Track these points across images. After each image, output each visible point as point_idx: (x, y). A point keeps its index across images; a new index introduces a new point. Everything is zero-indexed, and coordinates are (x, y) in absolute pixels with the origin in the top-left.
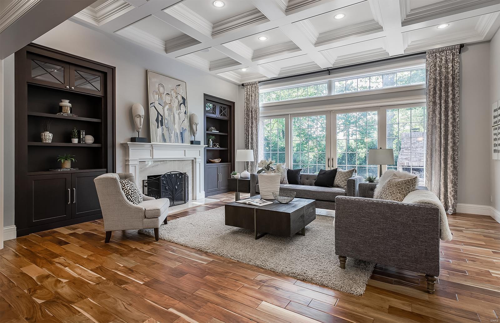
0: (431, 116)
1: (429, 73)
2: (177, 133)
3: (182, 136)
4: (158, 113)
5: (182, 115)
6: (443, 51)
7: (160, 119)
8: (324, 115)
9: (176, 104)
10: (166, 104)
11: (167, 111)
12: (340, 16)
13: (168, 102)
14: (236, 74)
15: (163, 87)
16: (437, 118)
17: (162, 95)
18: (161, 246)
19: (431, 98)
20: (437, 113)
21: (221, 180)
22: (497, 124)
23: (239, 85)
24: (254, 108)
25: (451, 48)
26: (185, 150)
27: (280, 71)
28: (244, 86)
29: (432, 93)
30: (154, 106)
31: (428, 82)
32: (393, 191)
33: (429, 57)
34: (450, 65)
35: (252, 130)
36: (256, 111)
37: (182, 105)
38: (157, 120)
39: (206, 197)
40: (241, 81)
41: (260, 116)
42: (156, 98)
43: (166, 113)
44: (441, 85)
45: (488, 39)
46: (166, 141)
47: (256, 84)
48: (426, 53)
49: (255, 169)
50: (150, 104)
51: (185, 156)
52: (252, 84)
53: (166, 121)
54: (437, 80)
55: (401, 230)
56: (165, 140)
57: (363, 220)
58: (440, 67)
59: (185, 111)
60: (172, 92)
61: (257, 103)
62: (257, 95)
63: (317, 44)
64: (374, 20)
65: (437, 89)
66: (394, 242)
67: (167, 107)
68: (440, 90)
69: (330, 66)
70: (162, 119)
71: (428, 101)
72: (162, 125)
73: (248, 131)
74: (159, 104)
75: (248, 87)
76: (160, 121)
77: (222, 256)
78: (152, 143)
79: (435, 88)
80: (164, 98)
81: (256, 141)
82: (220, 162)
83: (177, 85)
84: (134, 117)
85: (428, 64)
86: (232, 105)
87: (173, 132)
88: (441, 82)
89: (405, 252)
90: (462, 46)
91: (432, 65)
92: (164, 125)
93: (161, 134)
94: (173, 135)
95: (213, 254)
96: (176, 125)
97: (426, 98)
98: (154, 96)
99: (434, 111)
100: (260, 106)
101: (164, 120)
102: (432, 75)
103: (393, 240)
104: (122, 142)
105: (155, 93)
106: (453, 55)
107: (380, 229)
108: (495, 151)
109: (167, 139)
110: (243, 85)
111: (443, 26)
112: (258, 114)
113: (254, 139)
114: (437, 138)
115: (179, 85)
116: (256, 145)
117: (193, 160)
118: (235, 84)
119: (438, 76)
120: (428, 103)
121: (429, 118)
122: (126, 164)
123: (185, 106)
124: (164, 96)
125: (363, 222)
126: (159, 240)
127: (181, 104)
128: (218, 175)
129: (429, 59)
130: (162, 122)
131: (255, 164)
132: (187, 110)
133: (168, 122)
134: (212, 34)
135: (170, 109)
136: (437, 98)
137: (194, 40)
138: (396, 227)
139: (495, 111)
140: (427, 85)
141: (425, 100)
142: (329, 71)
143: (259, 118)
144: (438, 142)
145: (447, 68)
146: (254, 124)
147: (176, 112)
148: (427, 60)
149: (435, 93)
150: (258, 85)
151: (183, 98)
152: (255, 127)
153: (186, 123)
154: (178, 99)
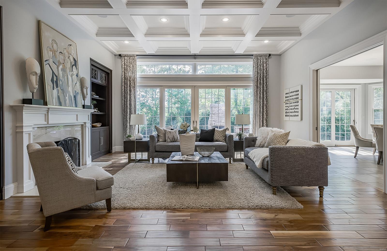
0: (255, 95)
1: (255, 68)
2: (71, 96)
3: (75, 100)
4: (53, 72)
5: (74, 77)
6: (261, 56)
7: (55, 79)
8: (190, 88)
9: (68, 65)
10: (60, 63)
11: (61, 71)
12: (226, 20)
13: (62, 61)
14: (116, 45)
15: (57, 44)
16: (259, 96)
17: (56, 53)
18: (123, 216)
19: (256, 83)
20: (259, 93)
21: (102, 143)
22: (289, 101)
23: (115, 55)
24: (132, 78)
25: (265, 55)
26: (77, 114)
27: (158, 49)
28: (121, 57)
29: (256, 81)
30: (49, 64)
31: (254, 74)
32: (279, 141)
33: (255, 59)
34: (265, 65)
35: (130, 98)
36: (134, 80)
37: (74, 67)
38: (52, 80)
39: (92, 161)
40: (117, 52)
41: (138, 85)
42: (50, 55)
43: (61, 73)
44: (260, 77)
45: (280, 54)
46: (62, 105)
47: (134, 56)
48: (253, 56)
49: (133, 132)
50: (45, 61)
51: (77, 120)
52: (129, 56)
53: (61, 83)
54: (259, 73)
55: (310, 163)
56: (60, 104)
57: (290, 160)
58: (260, 65)
59: (77, 73)
60: (65, 51)
61: (135, 73)
62: (134, 67)
63: (202, 35)
64: (241, 28)
65: (259, 79)
66: (307, 171)
67: (61, 67)
68: (260, 80)
69: (197, 52)
70: (57, 79)
71: (254, 85)
72: (57, 87)
73: (125, 97)
74: (53, 62)
75: (126, 58)
76: (55, 82)
77: (192, 208)
78: (49, 106)
79: (257, 78)
80: (58, 57)
81: (134, 106)
82: (101, 126)
83: (69, 45)
84: (28, 74)
85: (254, 62)
86: (109, 72)
87: (68, 94)
88: (260, 75)
89: (313, 176)
90: (270, 55)
91: (256, 64)
92: (59, 86)
93: (57, 96)
94: (67, 98)
95: (182, 209)
96: (70, 88)
97: (253, 83)
98: (48, 53)
99: (257, 92)
100: (138, 76)
101: (59, 81)
102: (256, 69)
103: (306, 170)
104: (12, 104)
105: (49, 49)
106: (266, 59)
107: (300, 164)
108: (286, 116)
109: (63, 103)
110: (120, 55)
111: (266, 42)
112: (136, 83)
113: (132, 105)
114: (258, 108)
115: (71, 45)
116: (134, 110)
117: (82, 124)
118: (112, 53)
119: (259, 71)
120: (254, 86)
121: (254, 95)
122: (17, 131)
123: (76, 68)
124: (57, 54)
125: (290, 161)
126: (112, 211)
127: (73, 65)
128: (100, 139)
129: (254, 60)
130: (57, 82)
131: (134, 127)
132: (78, 73)
133: (62, 83)
134: (127, 3)
135: (64, 70)
136: (259, 84)
137: (107, 4)
138: (308, 162)
139: (286, 94)
140: (254, 75)
141: (252, 84)
142: (195, 56)
143: (137, 87)
144: (259, 110)
145: (263, 67)
146: (132, 92)
147: (69, 74)
148: (253, 60)
149: (258, 81)
150: (136, 58)
151: (74, 59)
152: (133, 94)
153: (78, 86)
154: (70, 60)
